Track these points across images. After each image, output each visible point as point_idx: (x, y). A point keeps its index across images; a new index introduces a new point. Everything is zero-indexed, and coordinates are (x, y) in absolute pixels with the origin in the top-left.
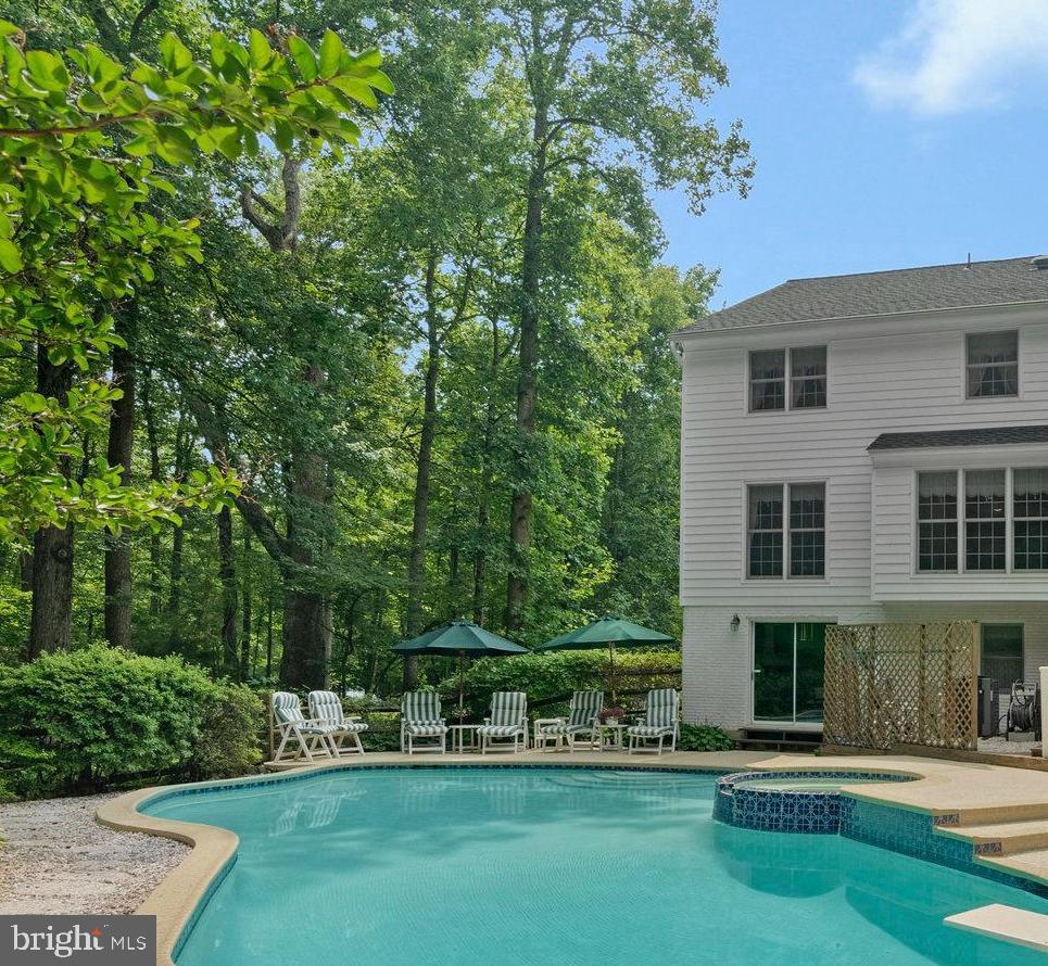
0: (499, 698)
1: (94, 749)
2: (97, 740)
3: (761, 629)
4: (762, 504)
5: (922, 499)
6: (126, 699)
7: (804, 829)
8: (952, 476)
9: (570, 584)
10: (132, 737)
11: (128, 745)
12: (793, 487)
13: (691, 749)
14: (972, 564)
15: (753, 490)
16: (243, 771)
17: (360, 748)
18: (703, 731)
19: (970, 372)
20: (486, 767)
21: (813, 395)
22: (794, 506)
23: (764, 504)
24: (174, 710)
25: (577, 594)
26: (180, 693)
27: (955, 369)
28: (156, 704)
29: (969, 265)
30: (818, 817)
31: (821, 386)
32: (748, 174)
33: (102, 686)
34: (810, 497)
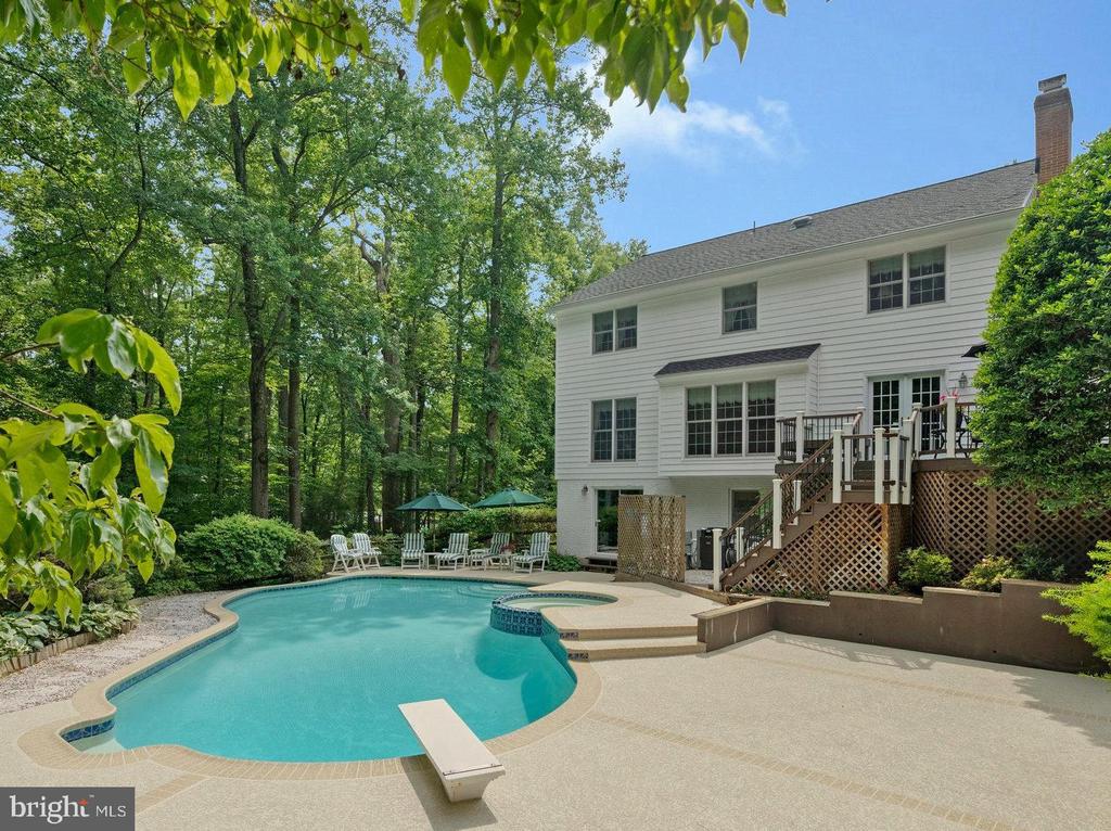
0: (454, 537)
1: (231, 567)
2: (233, 563)
3: (601, 493)
4: (601, 412)
5: (690, 407)
6: (244, 542)
7: (522, 632)
8: (707, 390)
9: (522, 462)
10: (248, 562)
11: (247, 565)
12: (618, 401)
13: (554, 570)
14: (721, 451)
15: (595, 404)
16: (314, 578)
17: (378, 565)
18: (562, 558)
19: (726, 315)
20: (439, 579)
21: (629, 340)
22: (619, 414)
23: (602, 413)
24: (269, 548)
25: (527, 468)
26: (272, 539)
27: (714, 314)
28: (259, 545)
29: (754, 230)
30: (531, 626)
31: (634, 332)
32: (625, 185)
33: (233, 536)
34: (628, 408)
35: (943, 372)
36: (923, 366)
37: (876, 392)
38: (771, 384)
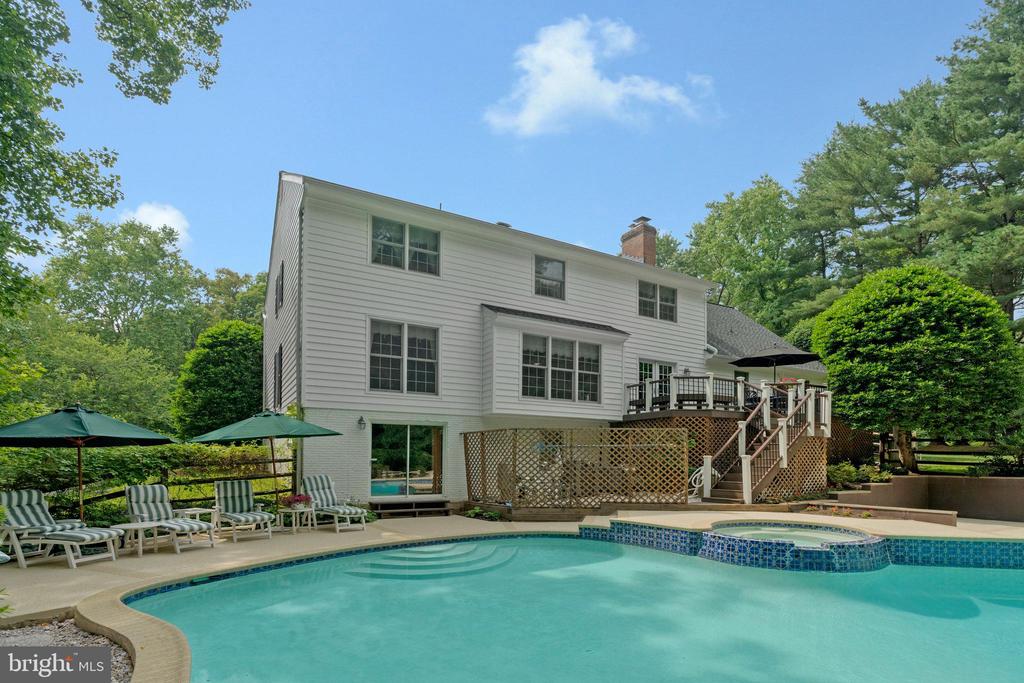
5: (524, 351)
8: (541, 339)
12: (412, 328)
15: (373, 323)
22: (411, 341)
35: (675, 364)
36: (667, 358)
37: (641, 369)
38: (597, 348)
